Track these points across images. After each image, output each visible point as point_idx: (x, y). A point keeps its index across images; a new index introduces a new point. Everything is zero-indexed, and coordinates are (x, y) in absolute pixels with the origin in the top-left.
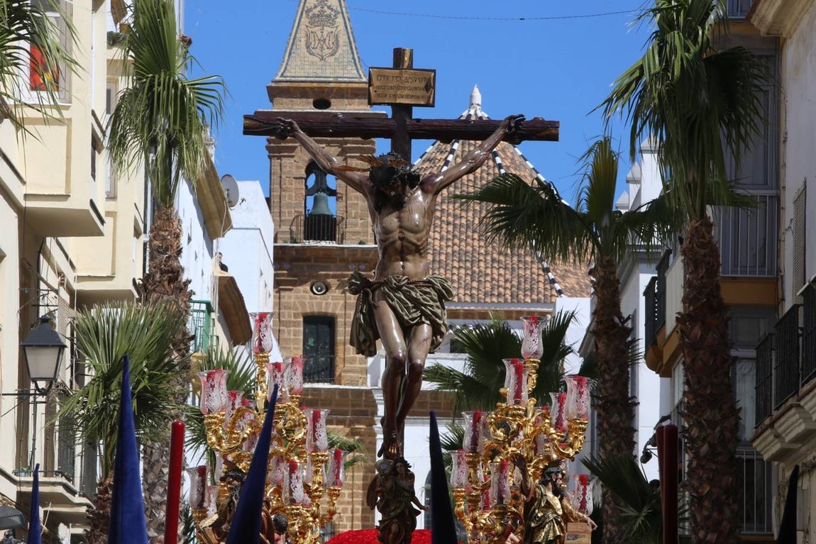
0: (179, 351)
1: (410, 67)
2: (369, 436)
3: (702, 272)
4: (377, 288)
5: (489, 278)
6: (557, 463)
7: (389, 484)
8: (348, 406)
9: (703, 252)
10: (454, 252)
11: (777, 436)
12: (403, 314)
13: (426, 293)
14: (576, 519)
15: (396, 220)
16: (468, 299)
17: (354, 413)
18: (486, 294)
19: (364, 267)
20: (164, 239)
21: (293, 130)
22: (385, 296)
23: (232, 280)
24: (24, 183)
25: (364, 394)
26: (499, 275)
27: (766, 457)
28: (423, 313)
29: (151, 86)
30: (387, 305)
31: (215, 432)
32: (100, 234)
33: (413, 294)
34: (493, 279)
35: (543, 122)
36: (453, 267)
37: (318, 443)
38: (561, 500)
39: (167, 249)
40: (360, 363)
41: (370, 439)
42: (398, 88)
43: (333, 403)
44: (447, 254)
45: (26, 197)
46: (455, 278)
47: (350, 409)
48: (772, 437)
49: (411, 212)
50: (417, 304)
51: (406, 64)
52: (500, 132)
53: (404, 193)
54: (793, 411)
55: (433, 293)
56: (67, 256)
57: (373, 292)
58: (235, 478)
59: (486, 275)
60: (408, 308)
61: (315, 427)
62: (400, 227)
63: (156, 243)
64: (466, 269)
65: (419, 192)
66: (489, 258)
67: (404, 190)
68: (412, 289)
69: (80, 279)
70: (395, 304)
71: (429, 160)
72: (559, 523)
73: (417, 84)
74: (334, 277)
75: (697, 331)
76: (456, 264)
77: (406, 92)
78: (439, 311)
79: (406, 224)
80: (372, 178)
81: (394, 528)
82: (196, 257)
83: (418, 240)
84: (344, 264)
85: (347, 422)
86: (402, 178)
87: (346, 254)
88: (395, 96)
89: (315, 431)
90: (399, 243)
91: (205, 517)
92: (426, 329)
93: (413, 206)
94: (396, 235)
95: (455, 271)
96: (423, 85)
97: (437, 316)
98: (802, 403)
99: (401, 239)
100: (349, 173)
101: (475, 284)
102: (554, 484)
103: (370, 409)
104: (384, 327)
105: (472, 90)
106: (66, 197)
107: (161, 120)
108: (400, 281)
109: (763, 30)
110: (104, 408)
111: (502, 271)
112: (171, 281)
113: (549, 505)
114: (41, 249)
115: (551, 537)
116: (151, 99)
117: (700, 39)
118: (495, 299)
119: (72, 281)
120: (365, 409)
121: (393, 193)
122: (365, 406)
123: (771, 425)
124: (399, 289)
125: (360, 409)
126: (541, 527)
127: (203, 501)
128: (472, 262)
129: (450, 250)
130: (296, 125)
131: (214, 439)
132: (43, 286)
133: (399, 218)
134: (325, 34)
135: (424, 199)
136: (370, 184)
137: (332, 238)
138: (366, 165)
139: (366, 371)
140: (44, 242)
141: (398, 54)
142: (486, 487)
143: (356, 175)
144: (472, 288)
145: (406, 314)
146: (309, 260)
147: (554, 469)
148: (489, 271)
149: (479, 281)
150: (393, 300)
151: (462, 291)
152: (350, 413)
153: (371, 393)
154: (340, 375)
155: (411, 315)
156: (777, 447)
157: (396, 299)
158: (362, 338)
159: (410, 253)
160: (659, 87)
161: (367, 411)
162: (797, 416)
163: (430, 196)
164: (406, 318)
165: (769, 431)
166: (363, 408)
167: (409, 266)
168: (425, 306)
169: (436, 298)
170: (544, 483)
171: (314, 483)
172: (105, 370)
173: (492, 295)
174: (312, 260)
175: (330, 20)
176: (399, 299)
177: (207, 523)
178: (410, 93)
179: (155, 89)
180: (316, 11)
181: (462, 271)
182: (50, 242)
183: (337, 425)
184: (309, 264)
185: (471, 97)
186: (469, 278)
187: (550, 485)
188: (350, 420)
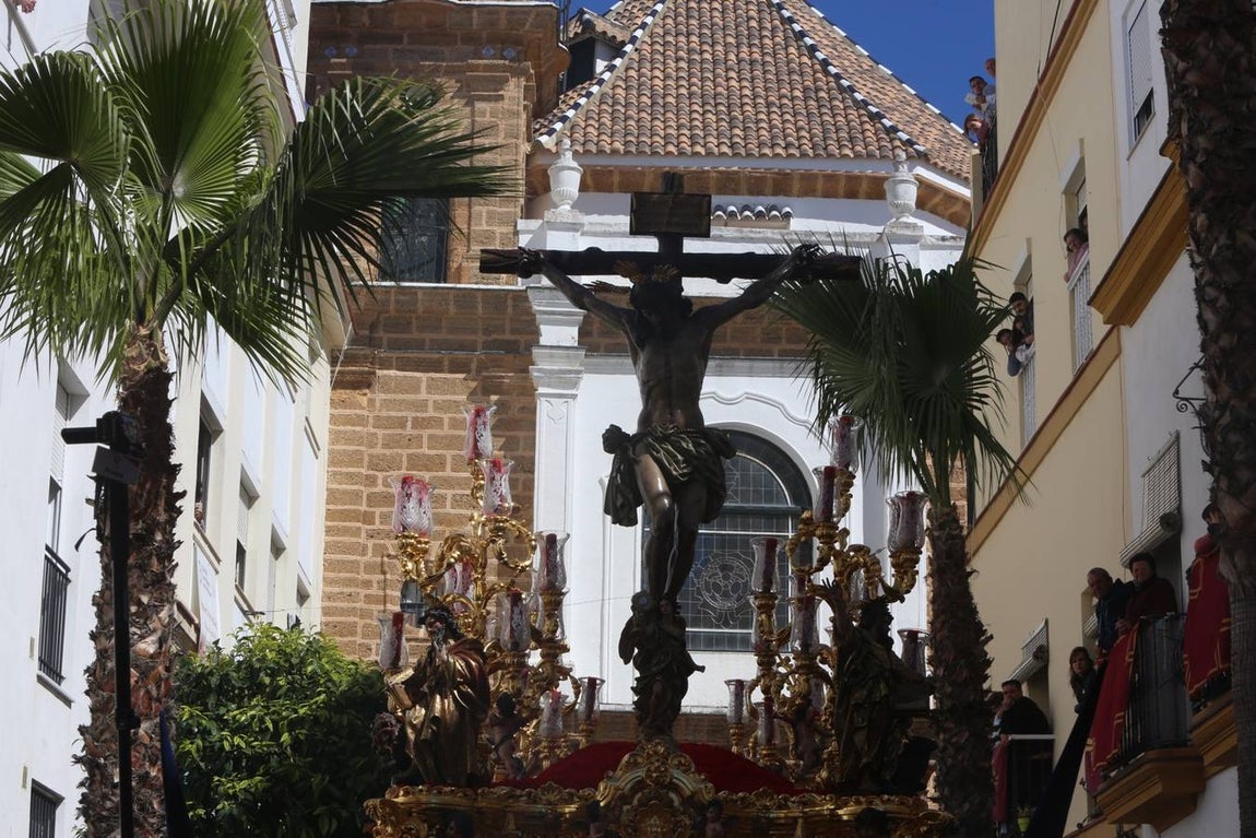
2: (522, 394)
4: (639, 440)
7: (650, 629)
8: (474, 332)
12: (672, 468)
13: (700, 443)
17: (488, 345)
19: (513, 54)
25: (510, 302)
28: (697, 469)
30: (651, 459)
33: (684, 445)
38: (888, 651)
41: (524, 400)
43: (444, 323)
47: (480, 338)
58: (439, 618)
60: (677, 462)
62: (668, 365)
68: (683, 439)
74: (449, 72)
83: (691, 381)
84: (472, 48)
85: (474, 366)
87: (475, 21)
94: (662, 373)
99: (668, 379)
103: (522, 338)
104: (647, 484)
108: (667, 429)
113: (873, 656)
115: (875, 697)
120: (513, 337)
122: (513, 332)
124: (666, 439)
125: (500, 337)
126: (861, 684)
145: (675, 469)
146: (398, 39)
150: (658, 452)
152: (480, 346)
153: (526, 299)
154: (459, 268)
155: (681, 470)
157: (662, 452)
158: (619, 503)
161: (516, 342)
164: (674, 473)
166: (508, 336)
167: (680, 412)
168: (699, 460)
174: (405, 40)
183: (451, 372)
184: (400, 47)
188: (480, 362)
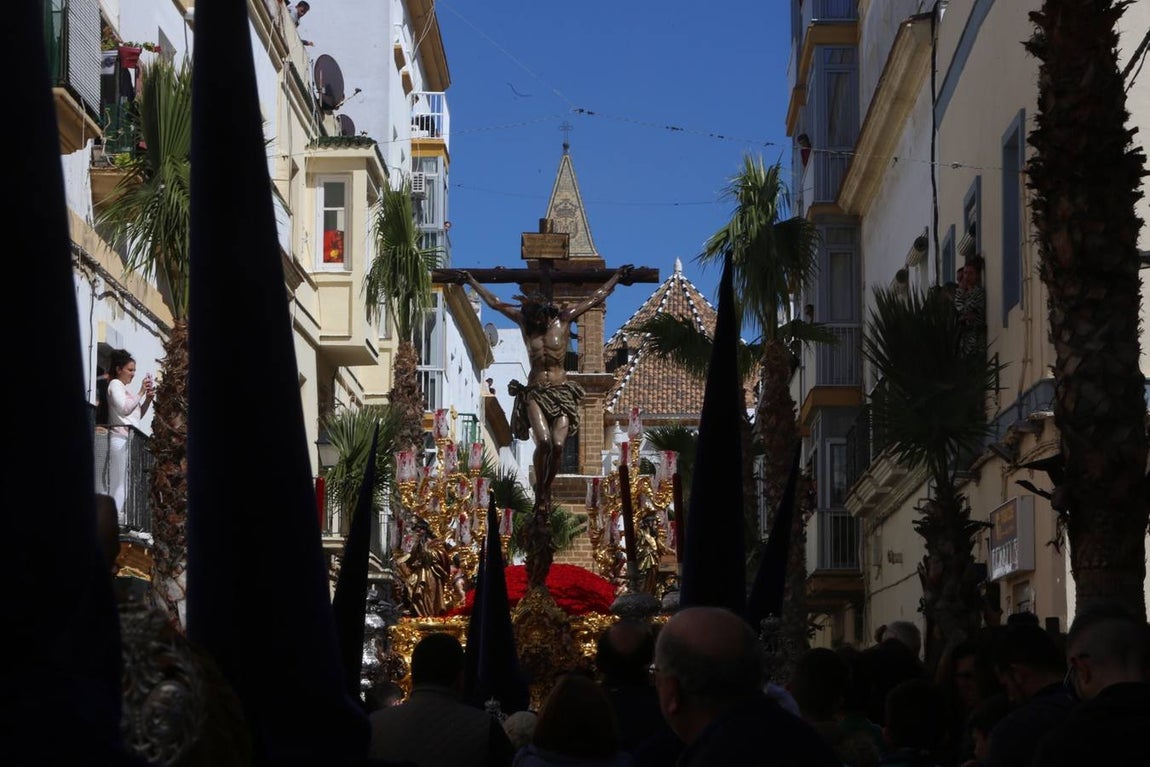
0: (416, 443)
1: (551, 232)
3: (776, 377)
4: (529, 391)
5: (689, 396)
6: (654, 513)
7: (532, 531)
9: (777, 363)
10: (663, 377)
11: (859, 499)
12: (548, 409)
13: (563, 394)
14: (667, 554)
15: (541, 342)
16: (674, 411)
18: (687, 408)
20: (404, 363)
21: (468, 278)
22: (535, 397)
23: (495, 399)
24: (319, 328)
26: (697, 393)
27: (853, 515)
28: (562, 408)
29: (394, 255)
30: (536, 403)
31: (408, 496)
32: (376, 364)
33: (555, 395)
34: (692, 397)
35: (647, 269)
36: (663, 389)
37: (481, 502)
38: (656, 540)
39: (406, 372)
40: (597, 459)
42: (543, 246)
44: (659, 379)
45: (322, 338)
46: (665, 396)
48: (855, 500)
49: (552, 336)
50: (558, 402)
51: (548, 230)
52: (616, 277)
53: (547, 322)
54: (867, 480)
55: (569, 394)
56: (356, 380)
57: (526, 394)
58: (423, 528)
59: (687, 394)
60: (551, 405)
61: (479, 490)
62: (544, 346)
63: (399, 366)
64: (673, 389)
65: (558, 321)
66: (689, 381)
67: (547, 318)
69: (367, 397)
70: (542, 401)
71: (645, 311)
72: (654, 556)
73: (556, 244)
75: (773, 420)
76: (665, 386)
77: (548, 250)
78: (573, 407)
79: (550, 345)
80: (523, 311)
81: (536, 562)
82: (466, 383)
83: (558, 355)
86: (545, 311)
88: (541, 253)
89: (479, 494)
90: (544, 358)
91: (402, 556)
92: (564, 419)
93: (554, 331)
94: (542, 352)
95: (665, 391)
96: (561, 244)
97: (572, 410)
98: (872, 474)
99: (545, 355)
100: (507, 309)
101: (679, 401)
102: (651, 528)
104: (533, 419)
105: (675, 261)
106: (349, 338)
107: (402, 279)
108: (545, 386)
109: (846, 210)
110: (347, 482)
111: (698, 391)
112: (410, 393)
113: (647, 544)
114: (336, 376)
115: (648, 566)
116: (394, 264)
117: (770, 212)
118: (693, 411)
119: (360, 398)
121: (538, 322)
123: (854, 491)
124: (544, 391)
126: (642, 559)
127: (400, 544)
128: (677, 385)
129: (661, 377)
130: (469, 275)
131: (406, 500)
132: (336, 402)
133: (544, 341)
134: (568, 222)
135: (562, 325)
136: (522, 315)
137: (575, 369)
138: (519, 303)
139: (601, 465)
140: (337, 370)
141: (543, 222)
142: (602, 532)
143: (513, 310)
144: (677, 403)
145: (550, 410)
147: (651, 518)
148: (689, 391)
149: (682, 399)
150: (540, 399)
151: (670, 406)
154: (582, 468)
155: (553, 410)
156: (859, 507)
157: (542, 399)
158: (518, 427)
159: (553, 365)
160: (740, 246)
162: (870, 484)
163: (566, 325)
164: (550, 412)
165: (853, 496)
167: (552, 374)
168: (564, 403)
169: (571, 397)
170: (644, 528)
171: (479, 531)
172: (348, 455)
173: (692, 408)
175: (571, 213)
176: (545, 398)
177: (403, 560)
178: (551, 250)
179: (398, 256)
180: (561, 207)
181: (670, 391)
182: (342, 370)
185: (675, 266)
186: (675, 396)
187: (648, 529)
